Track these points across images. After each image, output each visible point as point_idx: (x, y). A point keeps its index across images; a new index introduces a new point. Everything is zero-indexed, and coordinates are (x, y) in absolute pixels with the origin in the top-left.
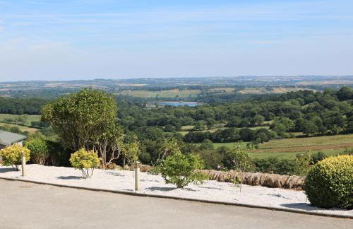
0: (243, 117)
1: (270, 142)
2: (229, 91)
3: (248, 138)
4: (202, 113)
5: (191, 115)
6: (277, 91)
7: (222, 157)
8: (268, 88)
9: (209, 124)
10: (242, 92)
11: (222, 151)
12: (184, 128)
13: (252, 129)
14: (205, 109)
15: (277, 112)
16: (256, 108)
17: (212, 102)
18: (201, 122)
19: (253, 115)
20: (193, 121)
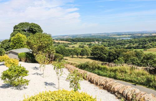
0: (143, 42)
1: (150, 49)
2: (140, 35)
3: (144, 48)
4: (131, 41)
5: (129, 42)
6: (153, 35)
7: (135, 53)
8: (151, 34)
9: (133, 44)
10: (143, 35)
11: (135, 51)
12: (126, 45)
13: (145, 45)
14: (133, 40)
15: (153, 41)
16: (147, 39)
17: (135, 38)
18: (131, 43)
19: (146, 41)
20: (129, 43)
